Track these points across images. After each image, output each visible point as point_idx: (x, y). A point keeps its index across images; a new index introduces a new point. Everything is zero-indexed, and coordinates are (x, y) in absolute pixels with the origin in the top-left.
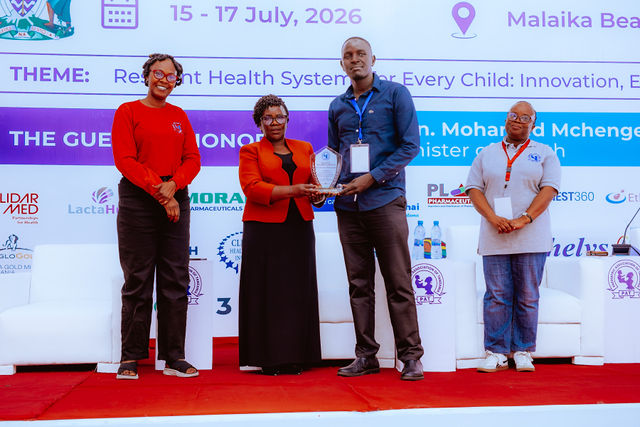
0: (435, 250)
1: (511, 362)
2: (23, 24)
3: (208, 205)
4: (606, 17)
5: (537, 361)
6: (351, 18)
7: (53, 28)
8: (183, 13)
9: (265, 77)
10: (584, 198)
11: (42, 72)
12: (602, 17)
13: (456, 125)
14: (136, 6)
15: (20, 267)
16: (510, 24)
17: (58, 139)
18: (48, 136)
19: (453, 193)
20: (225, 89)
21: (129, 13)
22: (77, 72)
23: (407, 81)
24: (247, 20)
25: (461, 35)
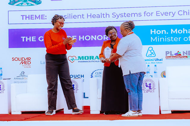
3: (87, 60)
7: (35, 2)
13: (176, 29)
15: (25, 82)
17: (37, 39)
18: (34, 38)
19: (175, 54)
22: (43, 16)
23: (158, 15)
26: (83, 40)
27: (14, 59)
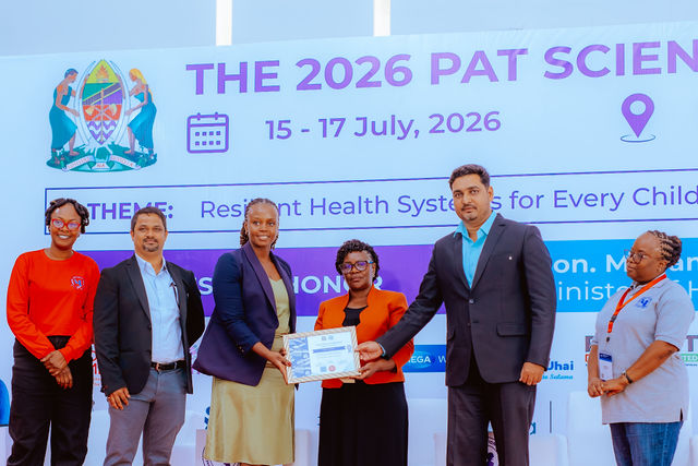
6: (487, 123)
7: (134, 157)
8: (281, 130)
9: (377, 203)
11: (121, 207)
14: (226, 124)
24: (356, 134)
25: (634, 137)
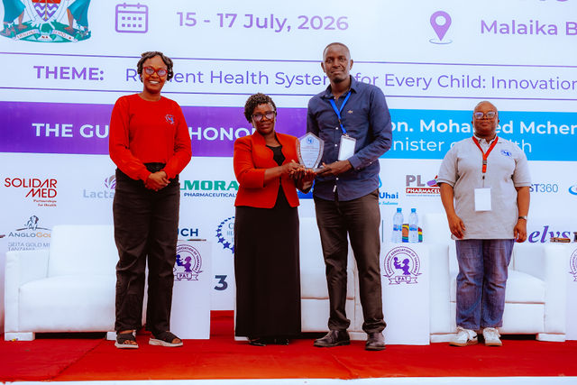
0: (412, 235)
1: (481, 338)
2: (46, 28)
3: (208, 192)
4: (570, 26)
5: (504, 337)
6: (338, 24)
7: (73, 32)
8: (188, 19)
9: (260, 77)
10: (549, 190)
11: (61, 70)
12: (567, 26)
13: (433, 122)
14: (147, 13)
15: (39, 245)
16: (483, 32)
17: (76, 131)
18: (67, 128)
19: (429, 183)
20: (225, 87)
21: (140, 19)
22: (93, 71)
23: (389, 82)
24: (245, 26)
25: (438, 40)
26: (199, 138)
27: (9, 183)
